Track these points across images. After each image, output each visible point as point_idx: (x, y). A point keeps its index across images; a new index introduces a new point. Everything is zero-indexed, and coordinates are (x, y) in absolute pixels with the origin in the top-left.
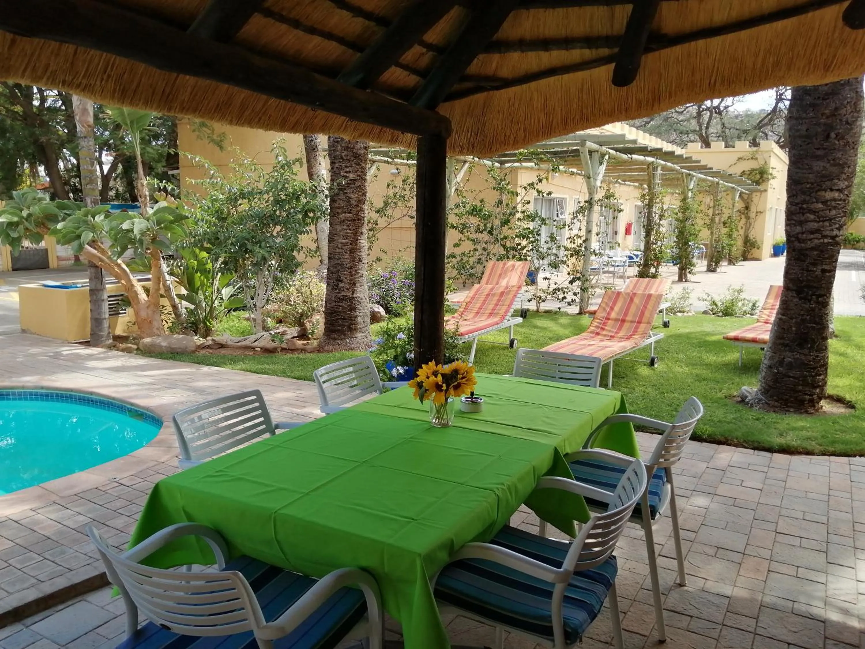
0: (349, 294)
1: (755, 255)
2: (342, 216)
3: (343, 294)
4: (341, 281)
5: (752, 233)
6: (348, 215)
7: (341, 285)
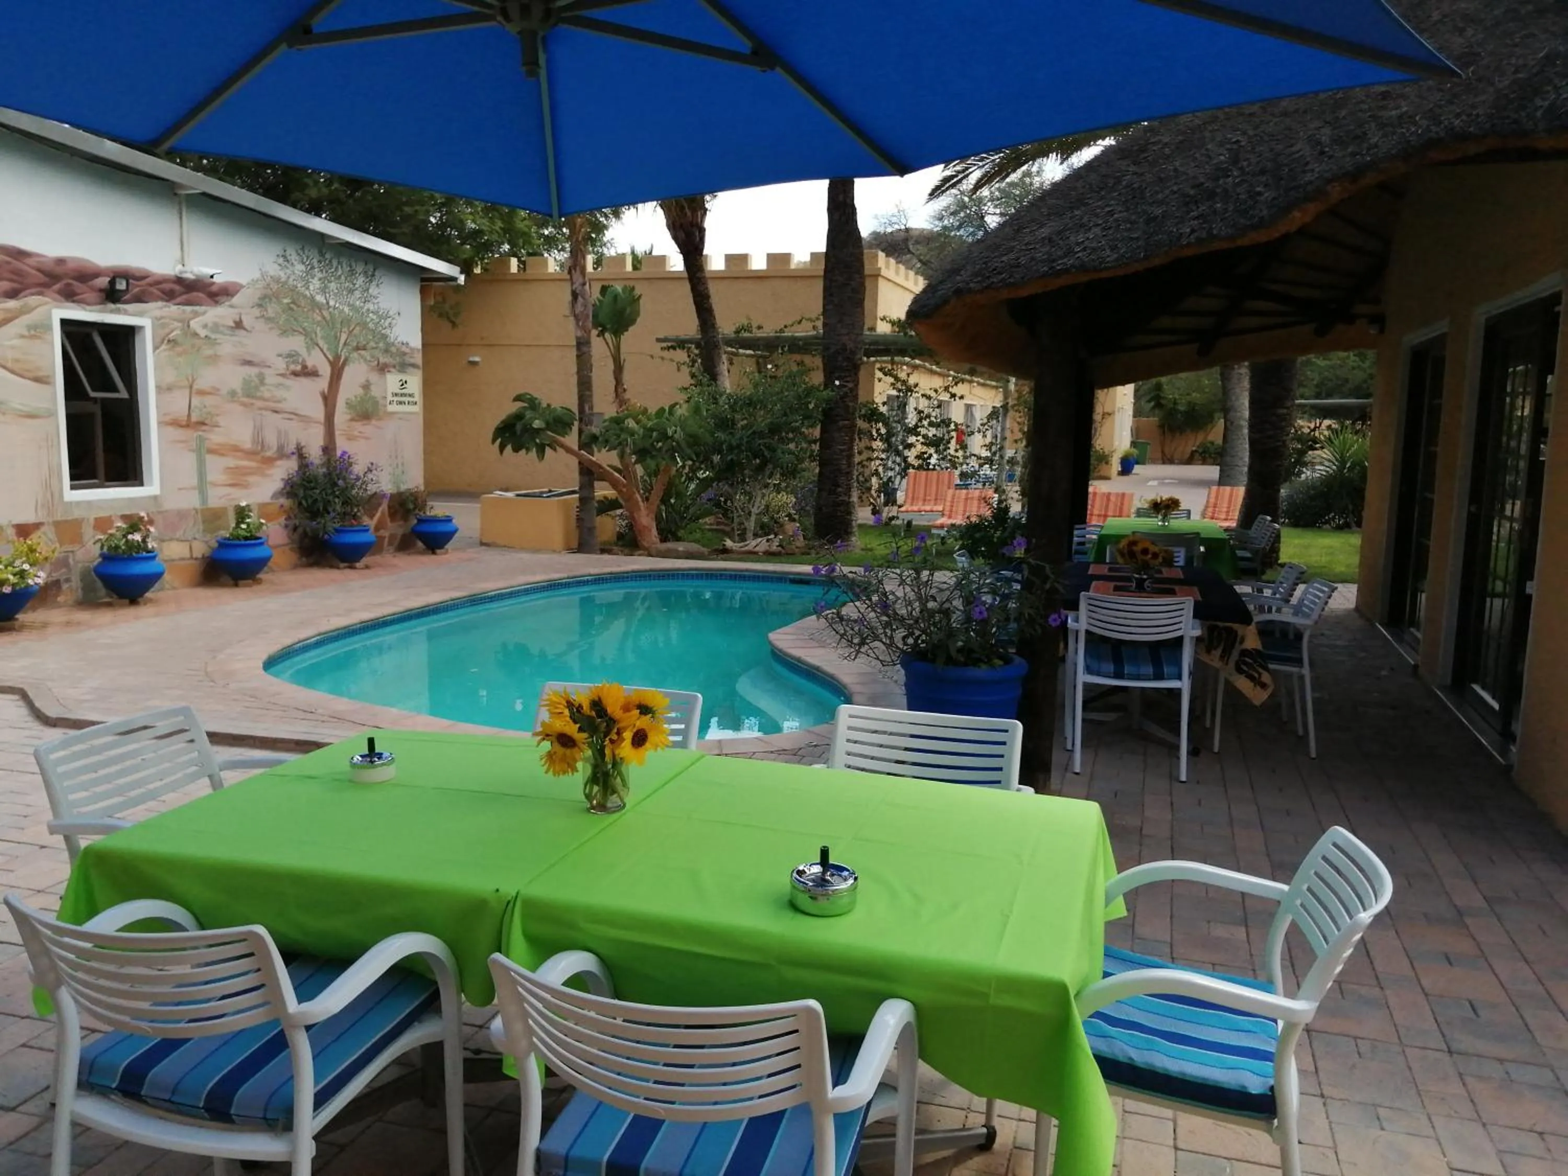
0: (846, 498)
1: (1102, 473)
2: (841, 423)
3: (841, 498)
4: (839, 486)
5: (1098, 442)
6: (846, 422)
7: (840, 489)
